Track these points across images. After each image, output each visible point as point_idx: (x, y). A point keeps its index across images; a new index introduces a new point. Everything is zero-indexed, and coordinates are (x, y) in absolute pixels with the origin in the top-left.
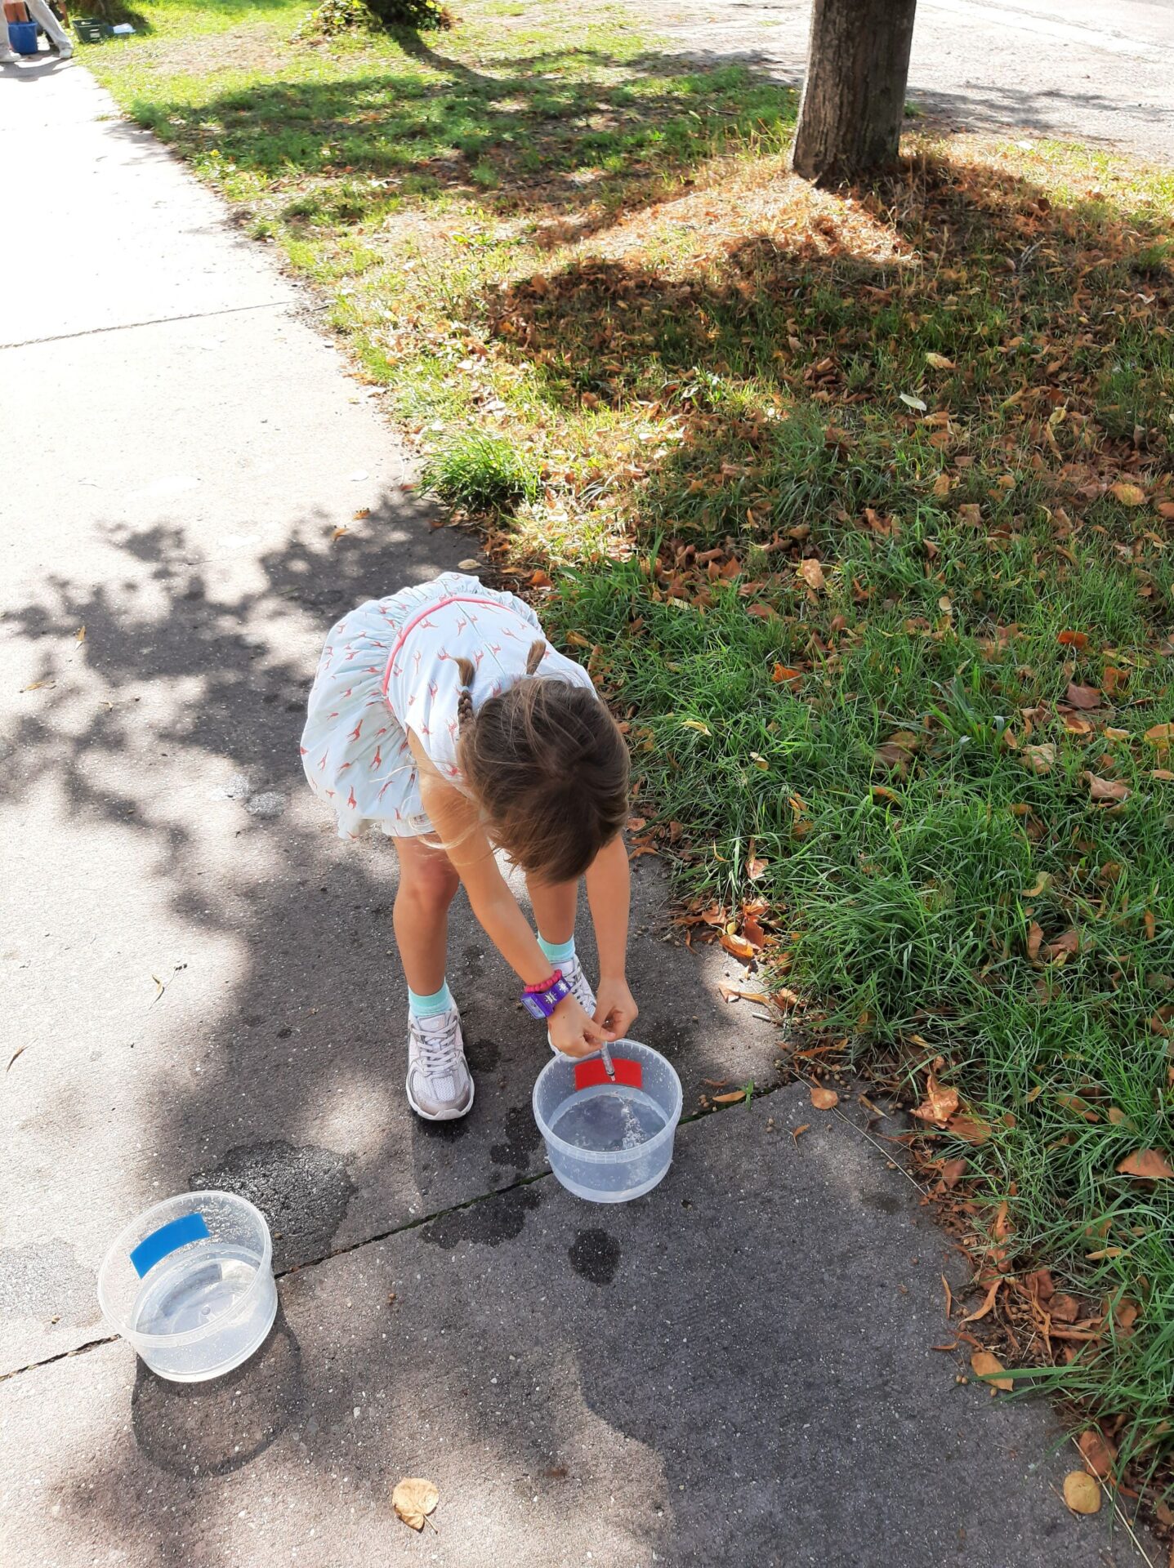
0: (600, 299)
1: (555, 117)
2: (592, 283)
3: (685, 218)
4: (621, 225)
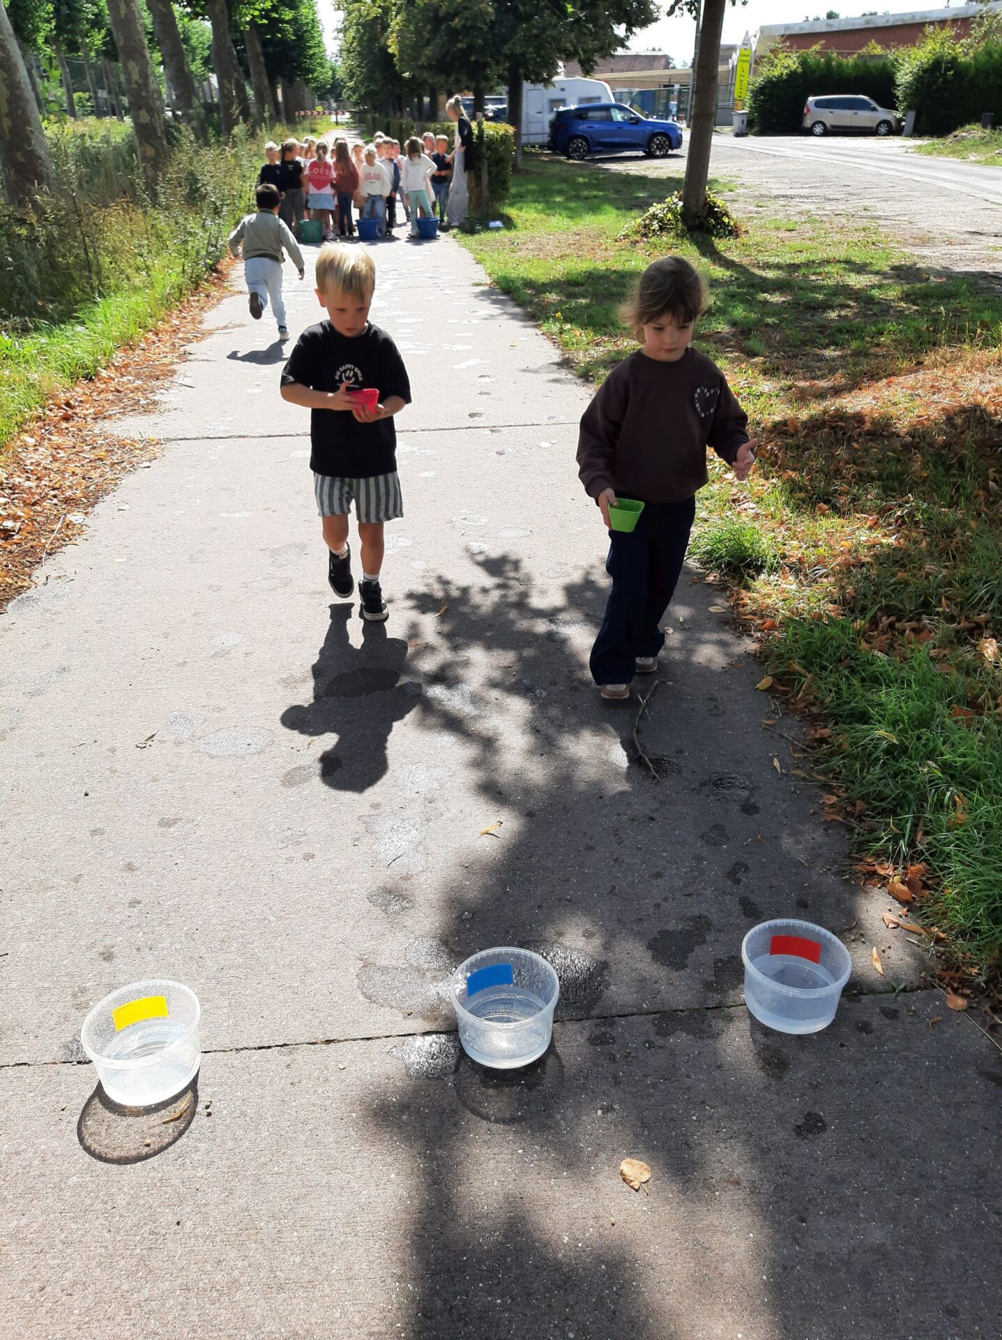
0: (837, 440)
1: (814, 308)
2: (832, 428)
3: (913, 388)
4: (860, 389)
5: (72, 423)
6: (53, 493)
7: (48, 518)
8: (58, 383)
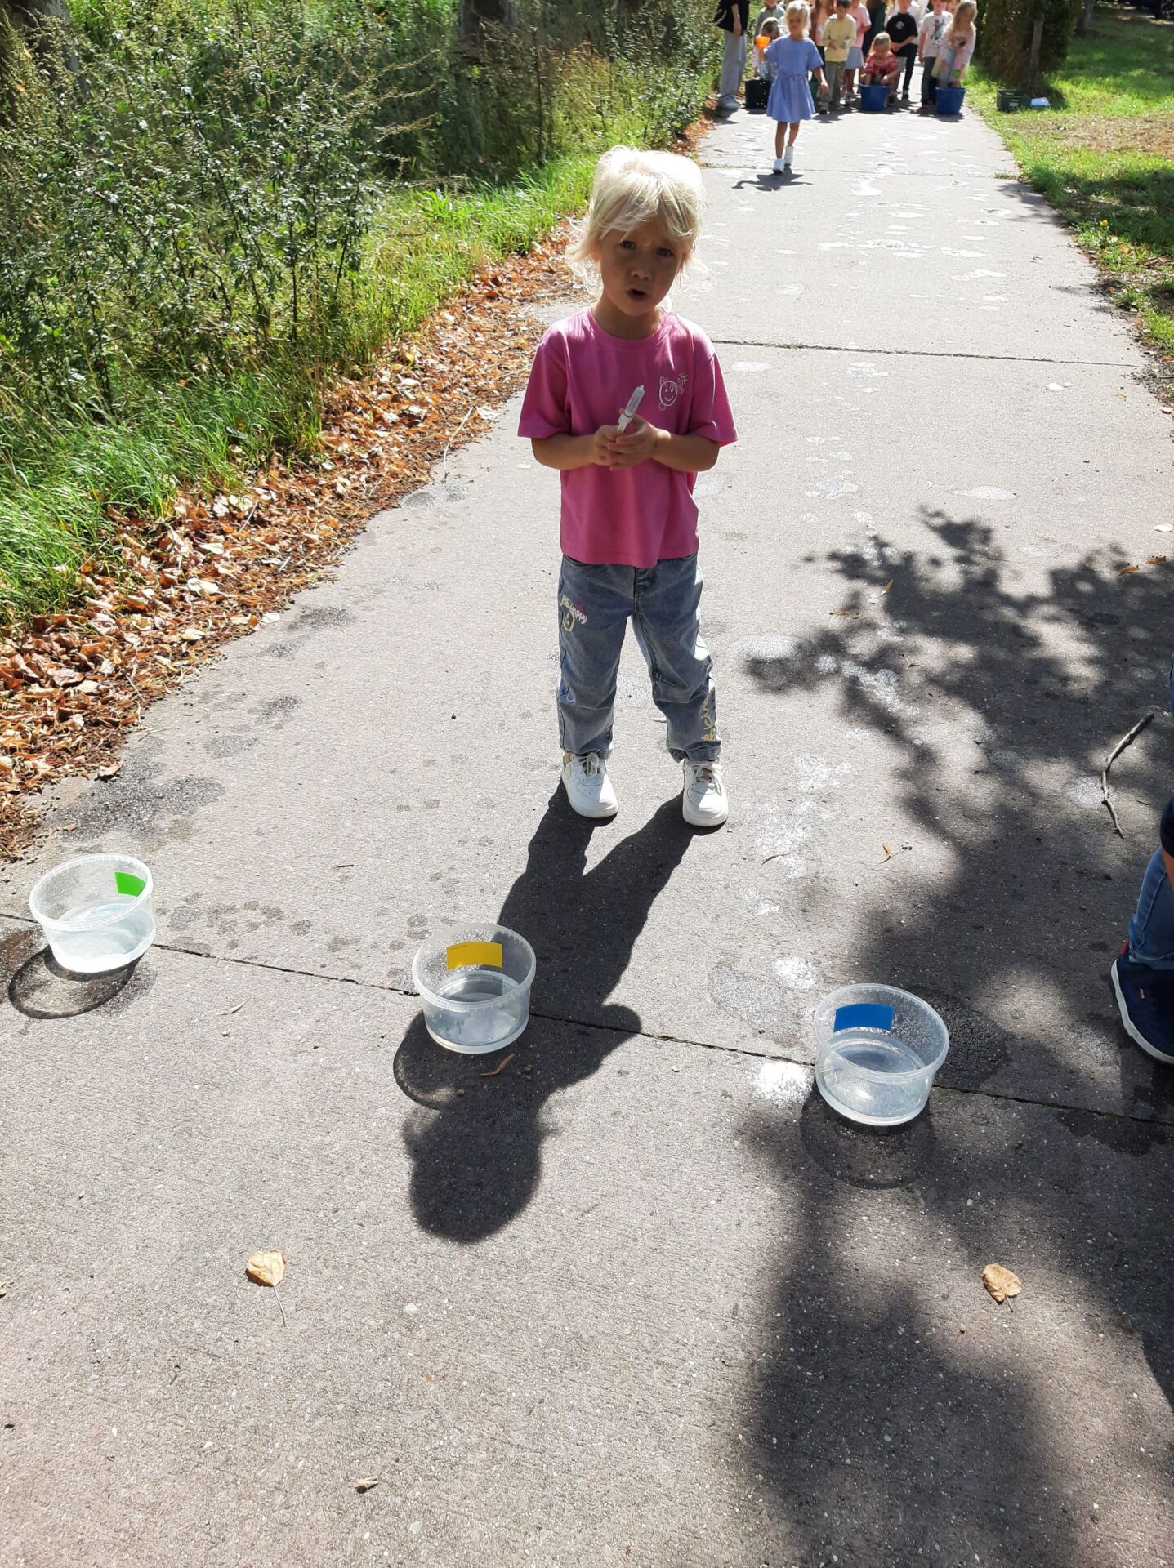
5: (496, 303)
6: (465, 380)
7: (456, 408)
8: (488, 256)
